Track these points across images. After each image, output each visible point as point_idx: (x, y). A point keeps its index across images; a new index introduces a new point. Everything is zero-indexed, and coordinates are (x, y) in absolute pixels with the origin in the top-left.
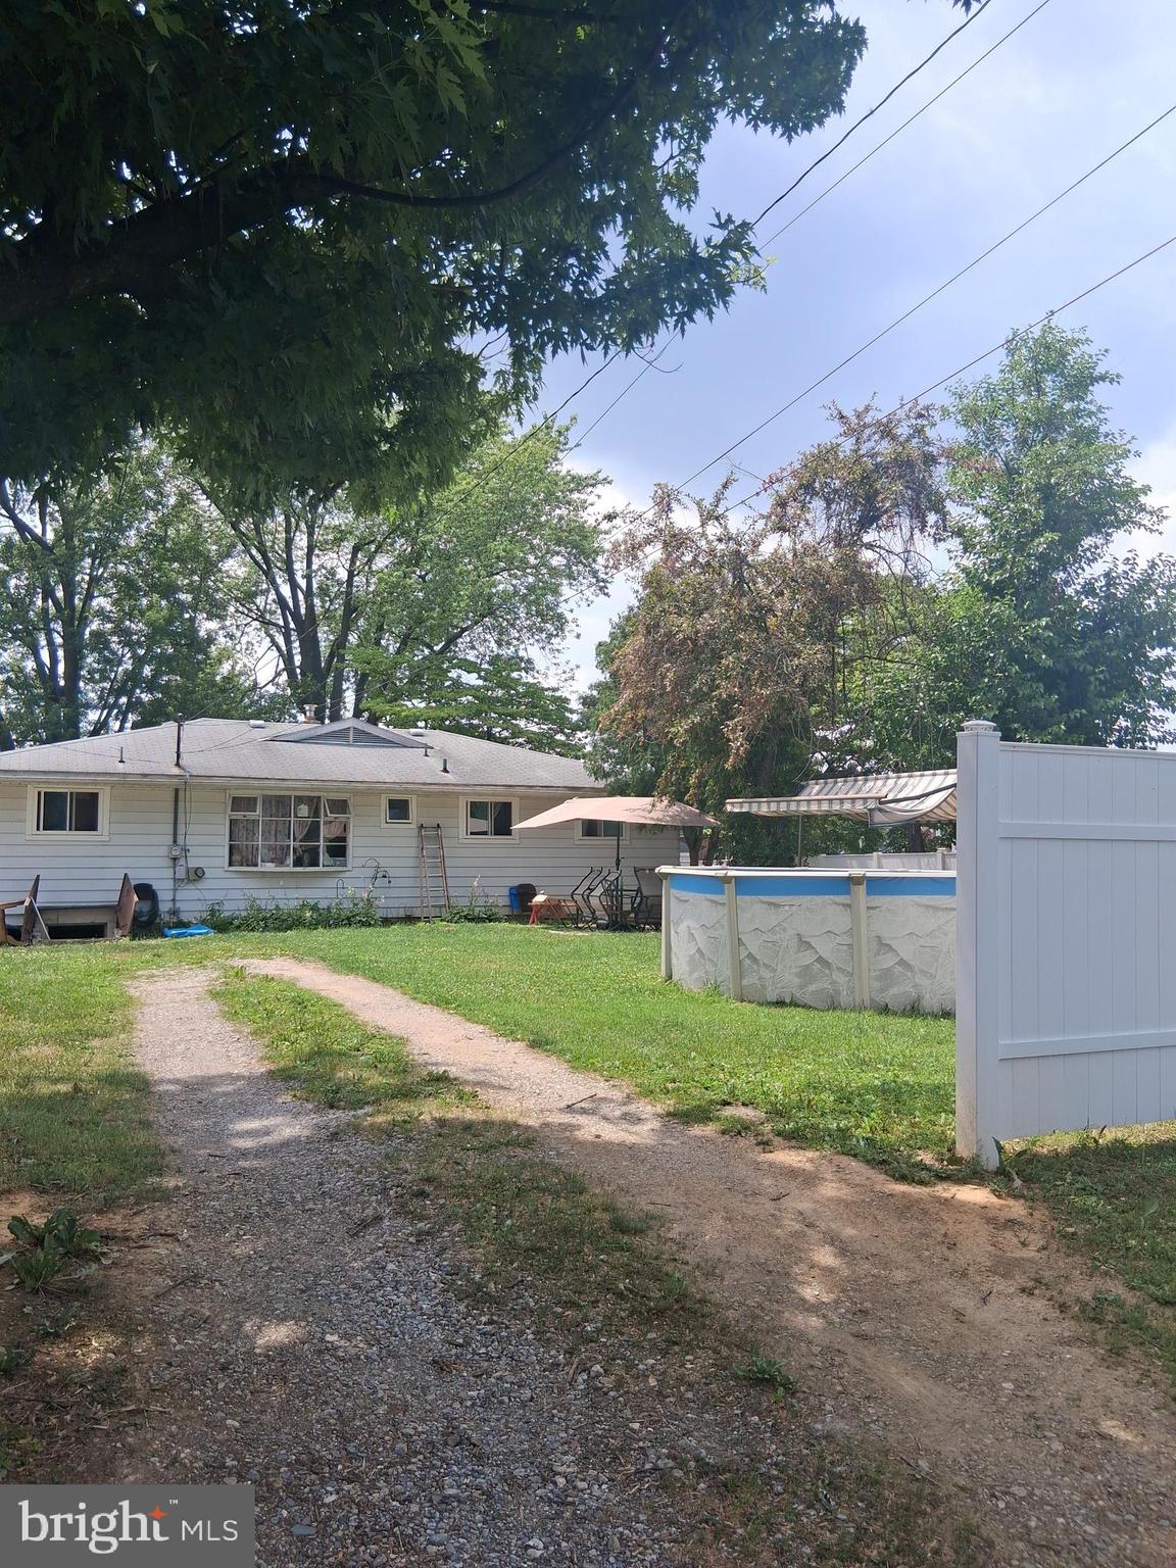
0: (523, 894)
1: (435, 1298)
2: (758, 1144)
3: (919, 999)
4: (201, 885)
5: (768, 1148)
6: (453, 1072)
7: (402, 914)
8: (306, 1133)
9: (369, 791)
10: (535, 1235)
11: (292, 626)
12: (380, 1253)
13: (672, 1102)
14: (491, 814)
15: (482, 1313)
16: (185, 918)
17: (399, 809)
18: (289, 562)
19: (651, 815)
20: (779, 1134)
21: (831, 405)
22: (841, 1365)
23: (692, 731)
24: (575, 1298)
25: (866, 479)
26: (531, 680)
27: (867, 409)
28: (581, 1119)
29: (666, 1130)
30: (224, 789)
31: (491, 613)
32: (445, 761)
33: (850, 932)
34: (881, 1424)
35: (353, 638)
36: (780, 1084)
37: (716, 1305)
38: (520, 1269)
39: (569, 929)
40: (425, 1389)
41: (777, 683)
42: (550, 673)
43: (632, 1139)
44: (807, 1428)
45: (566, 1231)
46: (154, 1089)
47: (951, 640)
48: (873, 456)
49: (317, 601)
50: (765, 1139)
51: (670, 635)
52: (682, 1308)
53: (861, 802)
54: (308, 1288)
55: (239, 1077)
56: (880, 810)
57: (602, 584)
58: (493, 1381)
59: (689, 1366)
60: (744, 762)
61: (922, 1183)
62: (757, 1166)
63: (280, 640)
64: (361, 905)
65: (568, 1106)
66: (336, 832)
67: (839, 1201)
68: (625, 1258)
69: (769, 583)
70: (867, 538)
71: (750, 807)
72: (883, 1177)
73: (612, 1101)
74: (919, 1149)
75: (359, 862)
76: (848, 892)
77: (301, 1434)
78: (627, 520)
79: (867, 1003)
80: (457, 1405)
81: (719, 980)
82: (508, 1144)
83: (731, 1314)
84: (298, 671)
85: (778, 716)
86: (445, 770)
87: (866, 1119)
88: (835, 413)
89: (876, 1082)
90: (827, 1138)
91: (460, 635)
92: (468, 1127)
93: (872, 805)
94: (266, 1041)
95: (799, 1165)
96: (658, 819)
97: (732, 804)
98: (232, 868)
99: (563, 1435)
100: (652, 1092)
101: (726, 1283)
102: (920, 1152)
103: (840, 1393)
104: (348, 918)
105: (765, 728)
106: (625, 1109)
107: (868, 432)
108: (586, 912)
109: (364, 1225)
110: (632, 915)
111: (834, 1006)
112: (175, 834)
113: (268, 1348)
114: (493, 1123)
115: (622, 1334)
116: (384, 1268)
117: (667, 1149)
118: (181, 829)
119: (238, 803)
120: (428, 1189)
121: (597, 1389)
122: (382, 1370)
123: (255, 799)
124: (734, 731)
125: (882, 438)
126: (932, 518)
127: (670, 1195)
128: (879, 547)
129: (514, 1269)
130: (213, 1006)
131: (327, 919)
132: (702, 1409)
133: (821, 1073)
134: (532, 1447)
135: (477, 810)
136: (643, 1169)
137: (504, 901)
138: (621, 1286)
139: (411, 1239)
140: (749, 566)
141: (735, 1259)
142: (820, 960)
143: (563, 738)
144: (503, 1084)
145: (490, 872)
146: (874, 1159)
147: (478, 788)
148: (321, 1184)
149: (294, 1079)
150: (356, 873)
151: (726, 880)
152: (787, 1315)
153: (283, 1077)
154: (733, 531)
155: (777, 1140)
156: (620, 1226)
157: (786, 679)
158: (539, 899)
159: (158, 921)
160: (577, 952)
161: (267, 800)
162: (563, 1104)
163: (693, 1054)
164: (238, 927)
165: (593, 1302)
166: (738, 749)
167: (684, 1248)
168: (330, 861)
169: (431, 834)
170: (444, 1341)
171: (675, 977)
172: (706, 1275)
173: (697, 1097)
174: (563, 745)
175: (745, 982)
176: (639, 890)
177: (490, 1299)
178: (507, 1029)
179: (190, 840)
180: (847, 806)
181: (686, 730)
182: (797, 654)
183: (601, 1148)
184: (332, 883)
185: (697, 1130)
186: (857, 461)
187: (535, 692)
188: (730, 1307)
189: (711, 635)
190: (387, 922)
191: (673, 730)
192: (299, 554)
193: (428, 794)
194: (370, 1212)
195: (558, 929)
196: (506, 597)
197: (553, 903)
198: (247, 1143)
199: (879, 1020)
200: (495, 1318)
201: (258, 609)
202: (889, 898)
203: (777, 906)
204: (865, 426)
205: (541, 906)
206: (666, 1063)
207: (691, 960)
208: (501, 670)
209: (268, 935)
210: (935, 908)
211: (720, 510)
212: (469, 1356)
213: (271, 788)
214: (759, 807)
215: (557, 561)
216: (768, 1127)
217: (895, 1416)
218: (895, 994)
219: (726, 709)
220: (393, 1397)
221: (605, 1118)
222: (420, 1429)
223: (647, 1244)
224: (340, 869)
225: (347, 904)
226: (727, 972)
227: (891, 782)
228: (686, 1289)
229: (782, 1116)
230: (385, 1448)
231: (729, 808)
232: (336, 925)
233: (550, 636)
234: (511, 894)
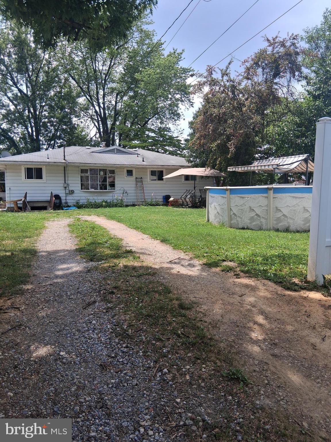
0: (167, 198)
1: (108, 336)
2: (235, 275)
3: (289, 227)
4: (74, 195)
5: (238, 277)
6: (134, 249)
7: (131, 204)
8: (81, 269)
9: (121, 167)
10: (150, 310)
11: (100, 120)
12: (91, 316)
13: (205, 260)
14: (157, 174)
15: (124, 343)
16: (69, 204)
17: (130, 173)
18: (98, 99)
19: (205, 173)
20: (242, 271)
21: (265, 36)
22: (266, 370)
23: (218, 146)
24: (161, 337)
25: (276, 61)
26: (170, 135)
27: (276, 37)
28: (174, 266)
29: (203, 270)
30: (78, 167)
31: (158, 113)
32: (143, 158)
33: (267, 206)
34: (285, 401)
35: (118, 123)
36: (243, 254)
37: (216, 341)
38: (143, 324)
39: (180, 208)
40: (94, 378)
41: (245, 128)
42: (175, 132)
43: (190, 273)
44: (253, 403)
45: (161, 308)
46: (37, 254)
47: (302, 114)
48: (278, 53)
49: (107, 112)
50: (237, 273)
51: (211, 115)
52: (203, 342)
53: (271, 166)
54: (60, 331)
55: (67, 250)
56: (277, 168)
57: (191, 103)
58: (122, 374)
59: (204, 370)
60: (234, 155)
61: (295, 291)
62: (234, 284)
63: (96, 124)
64: (119, 201)
65: (170, 261)
66: (111, 180)
67: (265, 298)
68: (182, 319)
69: (244, 96)
70: (275, 81)
71: (235, 169)
72: (280, 288)
73: (185, 259)
74: (293, 277)
75: (119, 189)
76: (267, 193)
77: (37, 400)
78: (198, 76)
79: (272, 228)
80: (105, 387)
81: (224, 221)
82: (146, 275)
83: (222, 345)
84: (102, 133)
85: (245, 140)
86: (143, 161)
87: (273, 266)
88: (266, 39)
89: (276, 253)
90: (259, 273)
91: (148, 121)
92: (134, 268)
93: (275, 167)
94: (79, 240)
95: (249, 283)
96: (207, 174)
97: (230, 168)
98: (82, 190)
99: (147, 404)
100: (199, 257)
101: (220, 331)
102: (293, 278)
103: (267, 384)
104: (116, 205)
105: (241, 144)
106: (189, 262)
107: (276, 45)
108: (185, 203)
109: (89, 304)
110: (199, 203)
111: (261, 229)
112: (65, 180)
113: (37, 357)
114: (144, 267)
115: (178, 353)
116: (91, 322)
117: (202, 277)
118: (67, 179)
119: (83, 171)
120: (115, 291)
121: (164, 380)
122: (79, 368)
123: (88, 170)
124: (231, 145)
125: (281, 47)
126: (297, 73)
127: (202, 294)
128: (280, 84)
129: (140, 323)
130: (68, 229)
131: (109, 205)
132: (208, 392)
133: (257, 250)
134: (133, 410)
135: (153, 173)
136: (193, 284)
137: (161, 200)
138: (179, 332)
139: (104, 311)
140: (237, 90)
141: (224, 321)
142: (257, 215)
143: (180, 152)
144: (150, 253)
145: (157, 191)
146: (277, 281)
147: (153, 166)
148: (78, 289)
149: (83, 251)
150: (118, 192)
151: (227, 190)
152: (244, 345)
153: (80, 250)
154: (232, 78)
155: (242, 274)
156: (182, 306)
157: (248, 127)
158: (171, 199)
159: (62, 205)
160: (181, 214)
161: (91, 170)
162: (168, 261)
163: (214, 244)
164: (84, 207)
165: (168, 339)
166: (232, 151)
167: (205, 316)
168: (110, 188)
169: (139, 180)
170: (107, 355)
171: (210, 221)
172: (213, 327)
173: (215, 258)
174: (179, 154)
175: (232, 222)
176: (201, 196)
177: (129, 337)
178: (155, 236)
179: (69, 182)
180: (267, 167)
181: (216, 146)
182: (252, 119)
183: (180, 276)
184: (111, 195)
185: (214, 269)
186: (273, 54)
187: (171, 138)
188: (222, 342)
189: (224, 113)
190: (127, 206)
191: (212, 146)
192: (101, 97)
193: (138, 168)
194: (92, 299)
195: (177, 208)
196: (162, 108)
197: (175, 200)
198: (60, 273)
199: (276, 233)
200: (129, 345)
201: (90, 115)
202: (280, 194)
203: (243, 198)
204: (276, 43)
205: (172, 201)
206: (205, 247)
207: (215, 216)
208: (161, 131)
209: (92, 209)
210: (296, 198)
211: (228, 72)
212: (115, 362)
213: (92, 167)
214: (238, 169)
215: (178, 96)
216: (238, 269)
217: (291, 397)
218: (282, 225)
219: (229, 139)
220: (80, 382)
221: (182, 265)
222: (87, 399)
223: (191, 314)
224: (113, 190)
225: (115, 201)
226: (226, 219)
227: (281, 160)
228: (205, 334)
229: (243, 265)
230: (70, 408)
231: (229, 170)
232: (113, 207)
233: (175, 120)
234: (163, 198)
